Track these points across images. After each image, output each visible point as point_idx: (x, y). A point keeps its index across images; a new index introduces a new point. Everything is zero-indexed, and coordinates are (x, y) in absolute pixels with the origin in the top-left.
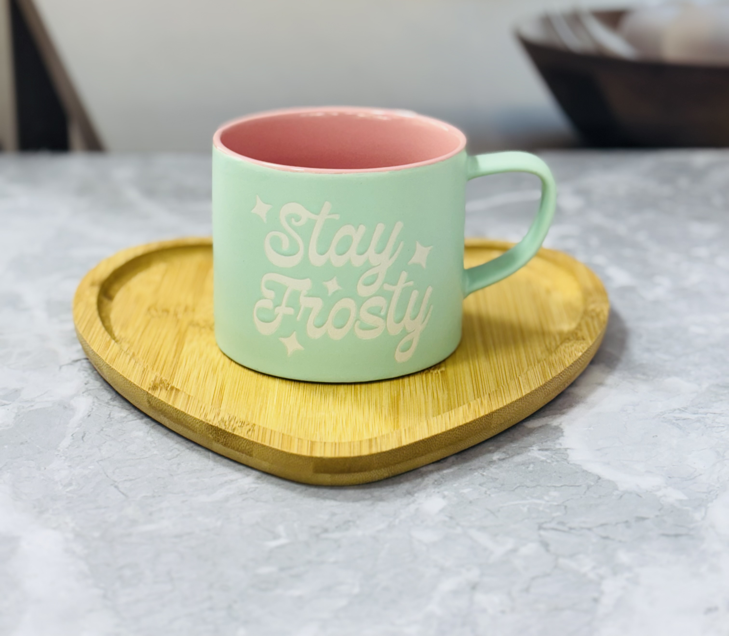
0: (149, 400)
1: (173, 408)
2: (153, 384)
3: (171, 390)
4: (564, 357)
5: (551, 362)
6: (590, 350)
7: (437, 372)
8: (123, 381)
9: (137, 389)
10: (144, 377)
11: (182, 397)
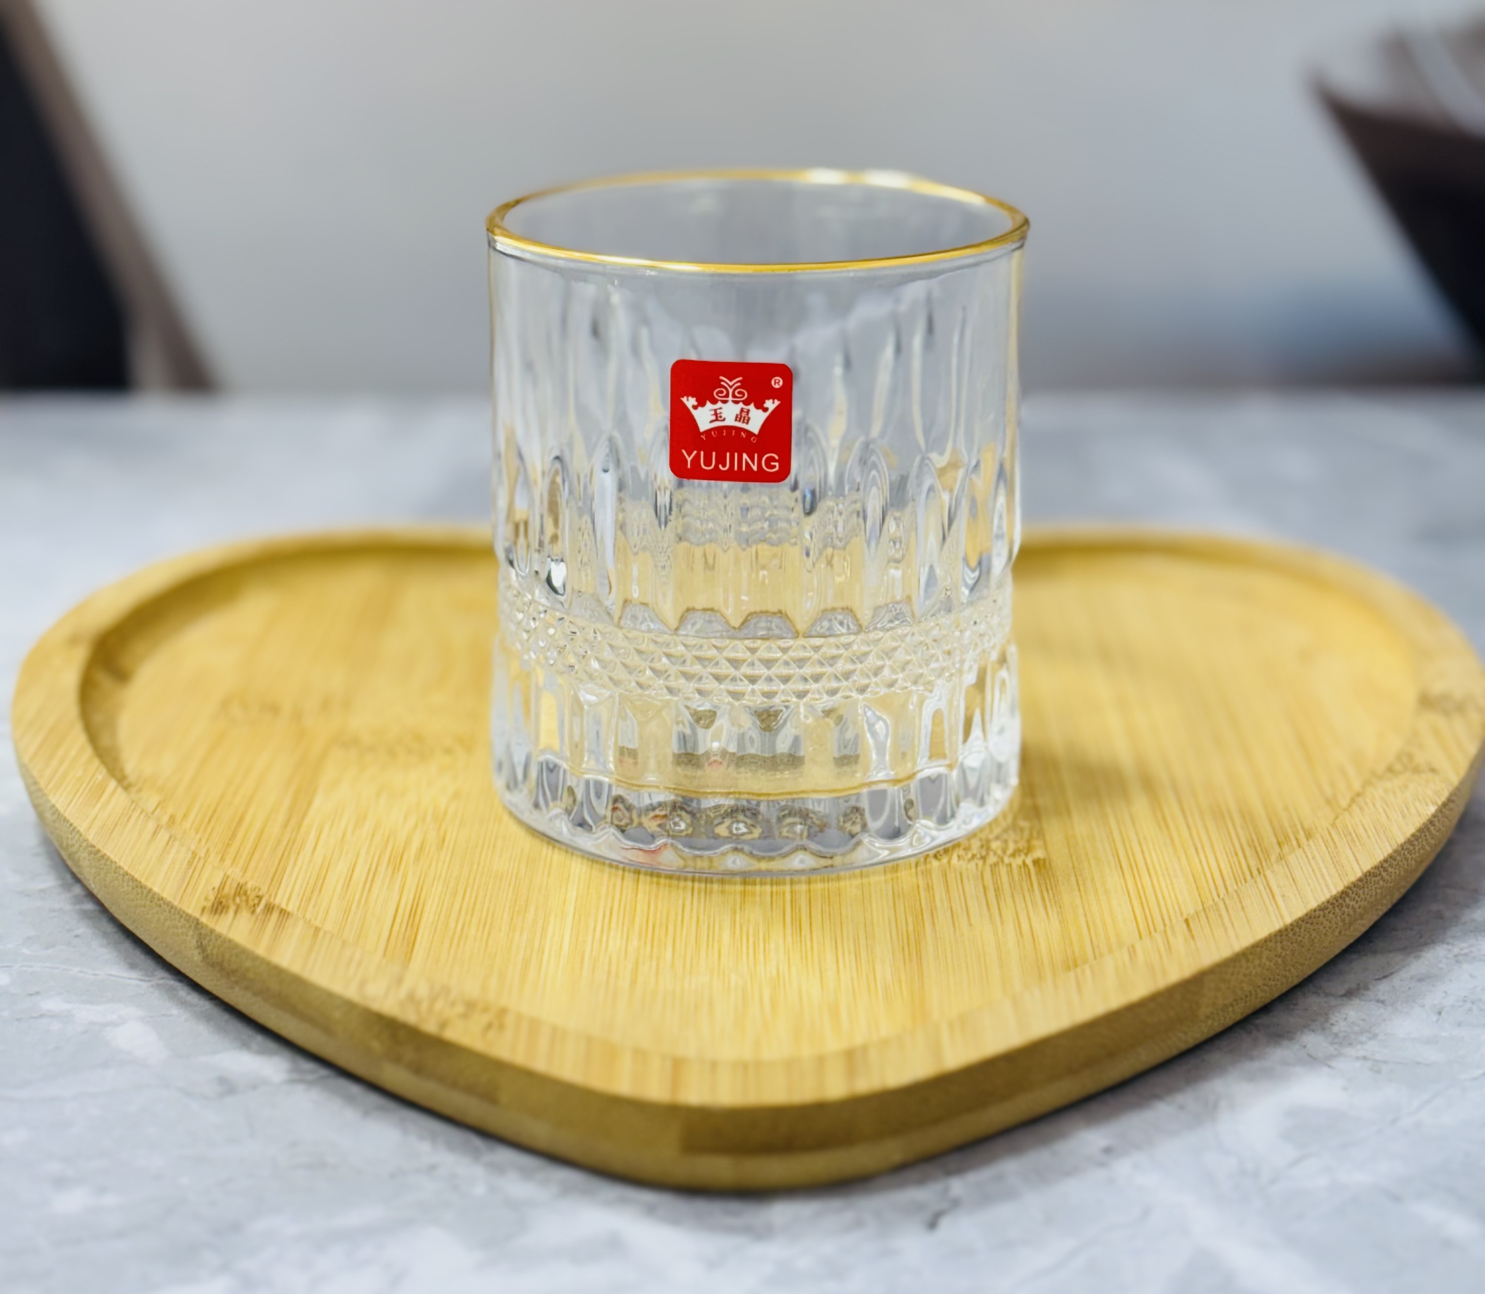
0: (201, 943)
1: (268, 964)
2: (216, 899)
3: (266, 911)
4: (1388, 817)
5: (1351, 830)
6: (1454, 798)
7: (1024, 863)
8: (133, 889)
9: (170, 912)
10: (191, 876)
11: (295, 932)
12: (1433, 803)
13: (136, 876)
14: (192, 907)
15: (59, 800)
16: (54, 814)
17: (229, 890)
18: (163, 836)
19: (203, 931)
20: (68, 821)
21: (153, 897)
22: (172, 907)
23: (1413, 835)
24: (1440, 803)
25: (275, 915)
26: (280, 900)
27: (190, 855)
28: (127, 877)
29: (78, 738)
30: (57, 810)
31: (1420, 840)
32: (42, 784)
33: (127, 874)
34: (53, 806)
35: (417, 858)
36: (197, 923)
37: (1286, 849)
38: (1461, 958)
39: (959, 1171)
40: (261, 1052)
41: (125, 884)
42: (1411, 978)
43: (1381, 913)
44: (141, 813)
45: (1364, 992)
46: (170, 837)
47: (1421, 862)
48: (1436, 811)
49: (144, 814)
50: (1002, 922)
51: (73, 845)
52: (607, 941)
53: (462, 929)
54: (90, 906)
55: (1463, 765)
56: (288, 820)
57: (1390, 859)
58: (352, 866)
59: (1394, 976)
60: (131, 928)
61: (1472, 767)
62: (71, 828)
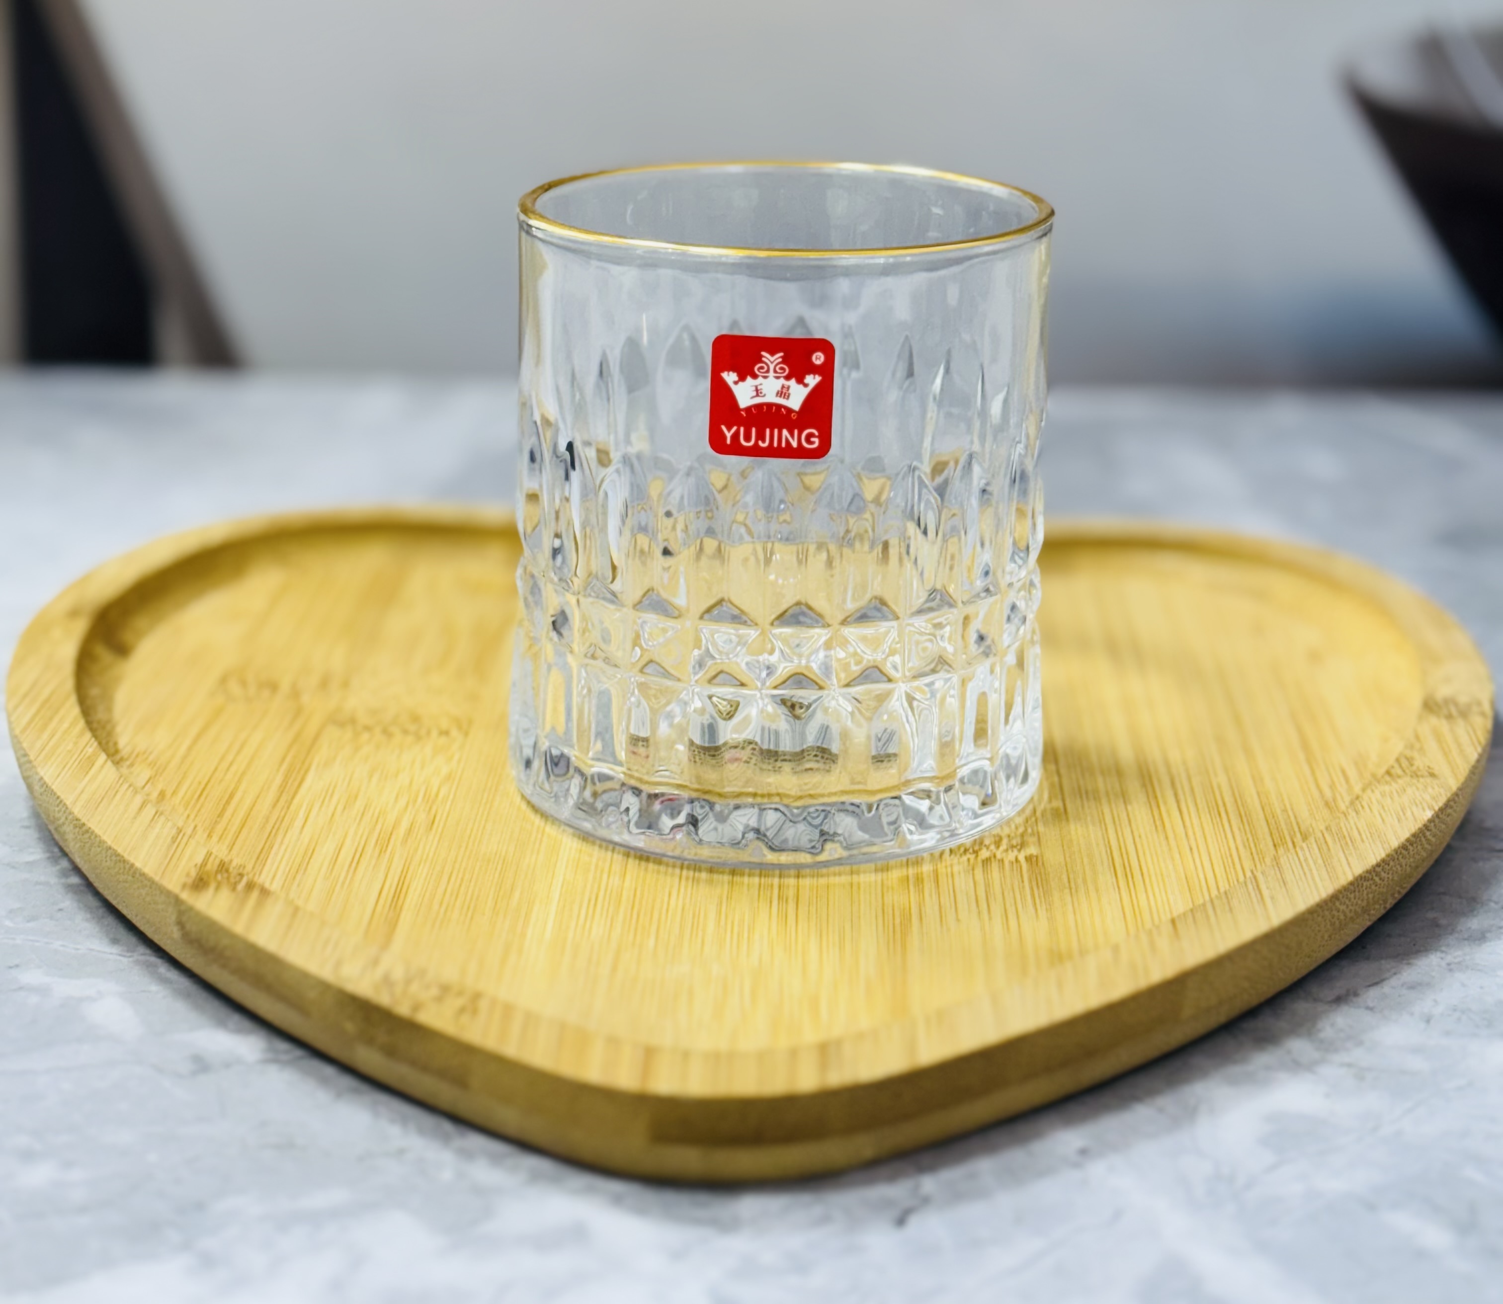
0: (181, 921)
1: (245, 943)
2: (197, 874)
3: (247, 890)
4: (1383, 820)
5: (1346, 834)
6: (1452, 803)
7: (1017, 860)
8: (116, 863)
9: (151, 888)
10: (175, 852)
11: (274, 911)
12: (1431, 807)
13: (120, 851)
14: (173, 882)
15: (47, 772)
16: (42, 786)
17: (212, 866)
18: (150, 811)
19: (183, 908)
20: (55, 794)
21: (135, 873)
22: (152, 882)
23: (1408, 840)
24: (1437, 808)
25: (255, 894)
26: (264, 879)
27: (174, 831)
28: (110, 852)
29: (73, 710)
30: (45, 783)
31: (1415, 845)
32: (32, 757)
33: (110, 848)
34: (41, 778)
35: (405, 841)
36: (178, 901)
37: (1281, 851)
38: (1452, 966)
39: (931, 1168)
40: (238, 1031)
41: (108, 858)
42: (1403, 985)
43: (1374, 919)
44: (130, 786)
45: (1355, 999)
46: (156, 813)
47: (1417, 867)
48: (1433, 816)
49: (131, 789)
50: (990, 918)
51: (58, 819)
52: (591, 928)
53: (446, 911)
54: (75, 880)
55: (1463, 770)
56: (278, 801)
57: (1383, 864)
58: (340, 845)
59: (1385, 983)
60: (114, 902)
61: (1473, 771)
62: (58, 801)
